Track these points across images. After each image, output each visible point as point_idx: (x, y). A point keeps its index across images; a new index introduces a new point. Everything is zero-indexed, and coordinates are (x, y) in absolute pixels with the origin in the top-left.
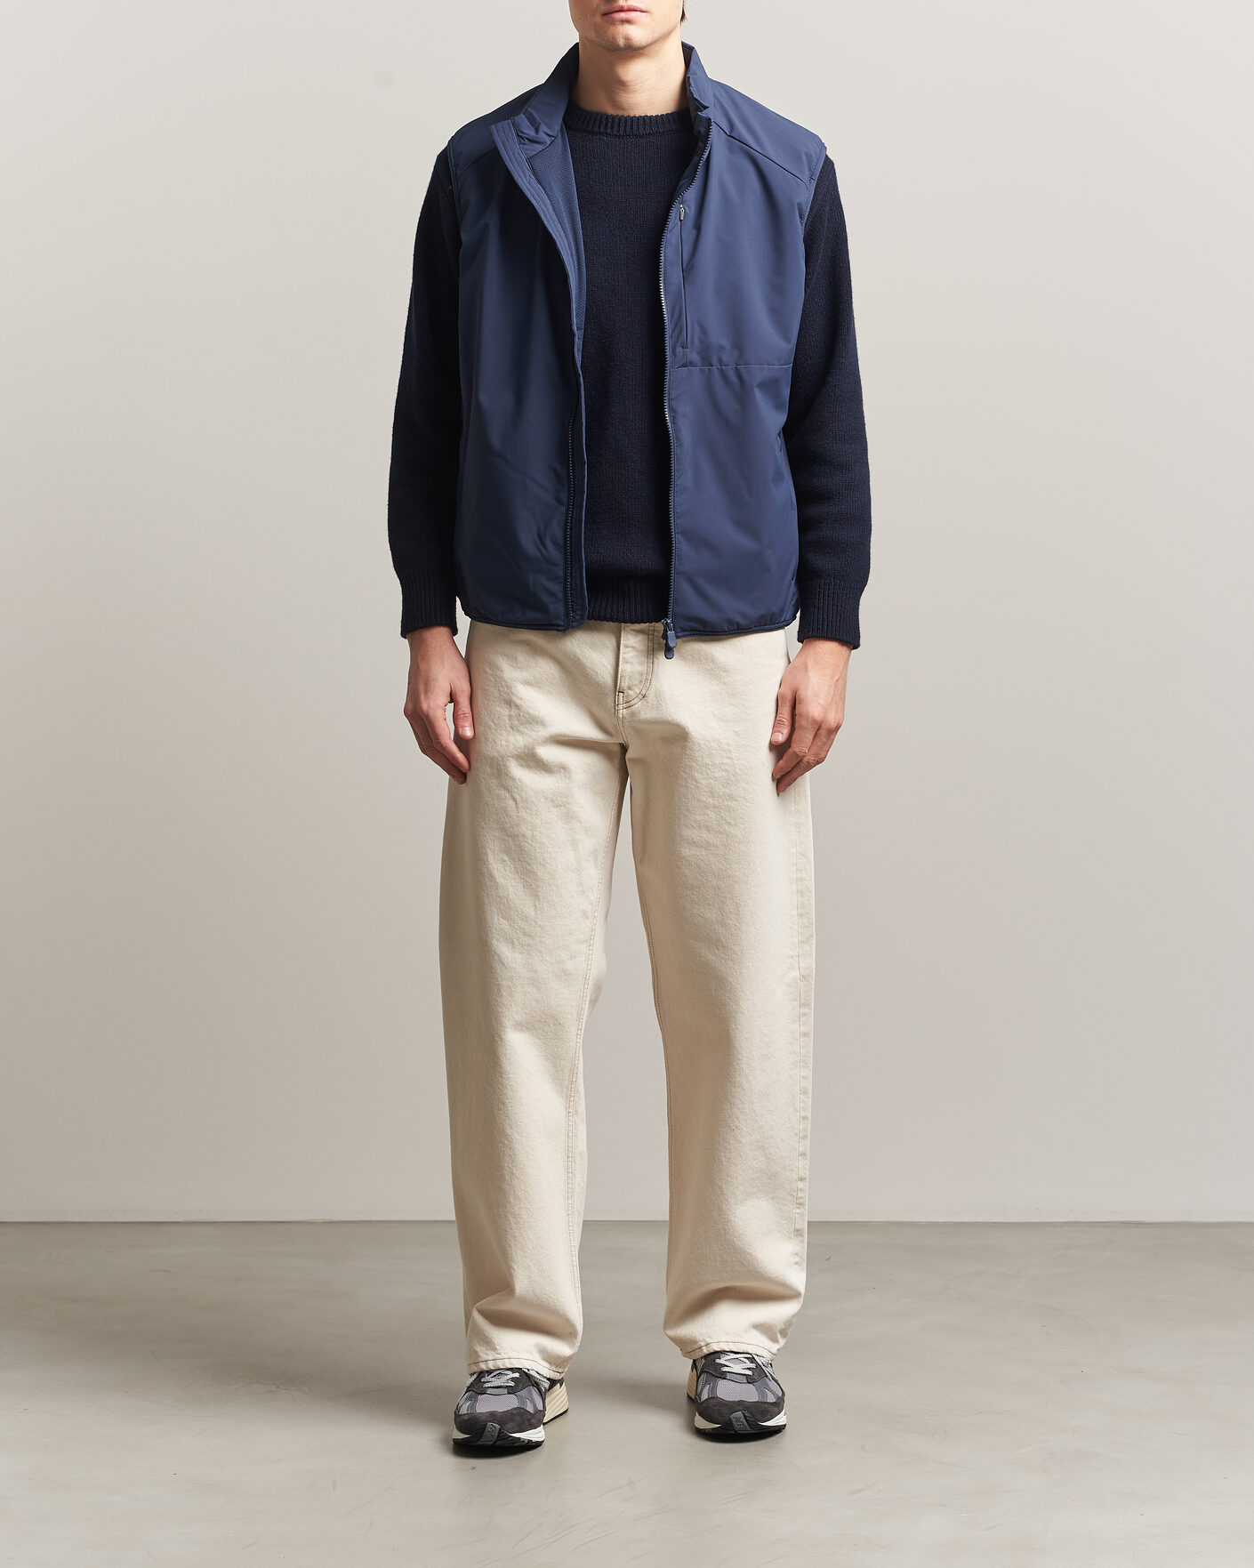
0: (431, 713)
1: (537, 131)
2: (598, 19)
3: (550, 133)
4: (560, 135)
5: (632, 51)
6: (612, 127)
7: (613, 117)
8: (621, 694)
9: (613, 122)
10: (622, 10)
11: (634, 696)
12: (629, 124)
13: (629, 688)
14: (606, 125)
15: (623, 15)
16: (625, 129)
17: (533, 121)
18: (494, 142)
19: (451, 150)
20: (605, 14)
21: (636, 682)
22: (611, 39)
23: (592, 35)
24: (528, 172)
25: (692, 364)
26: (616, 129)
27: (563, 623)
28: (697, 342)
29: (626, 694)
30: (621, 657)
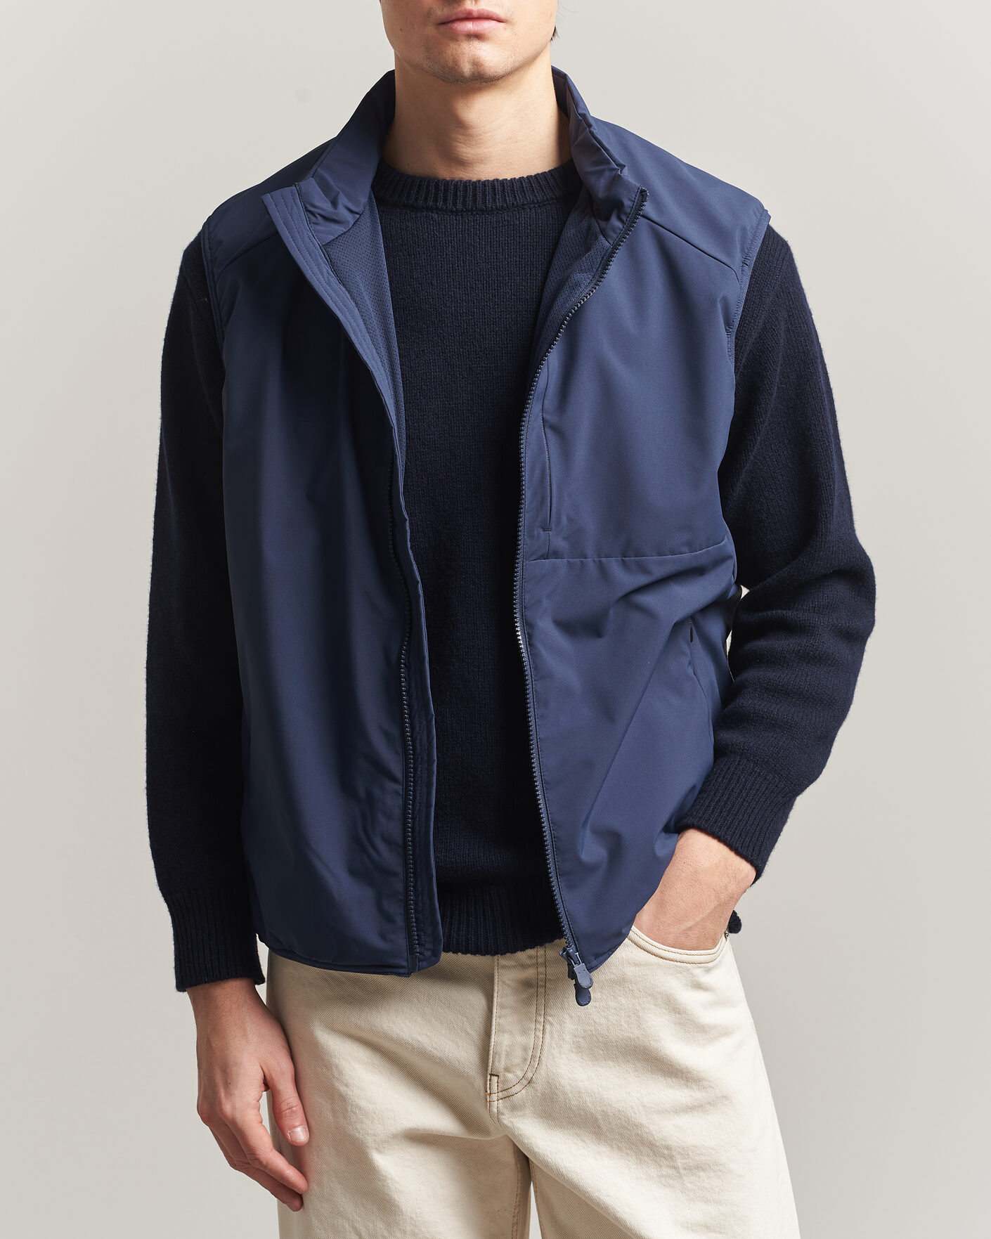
0: (238, 1116)
1: (334, 203)
2: (430, 30)
3: (354, 209)
4: (367, 212)
5: (482, 81)
6: (445, 200)
7: (447, 183)
8: (495, 1078)
9: (446, 191)
10: (469, 17)
11: (515, 1080)
12: (470, 193)
13: (507, 1070)
14: (436, 194)
15: (470, 26)
16: (464, 201)
17: (325, 188)
18: (272, 224)
19: (206, 237)
20: (443, 23)
21: (517, 1061)
22: (451, 64)
23: (419, 57)
24: (326, 268)
25: (556, 554)
26: (450, 201)
27: (405, 964)
28: (564, 521)
29: (501, 1078)
30: (494, 1023)
